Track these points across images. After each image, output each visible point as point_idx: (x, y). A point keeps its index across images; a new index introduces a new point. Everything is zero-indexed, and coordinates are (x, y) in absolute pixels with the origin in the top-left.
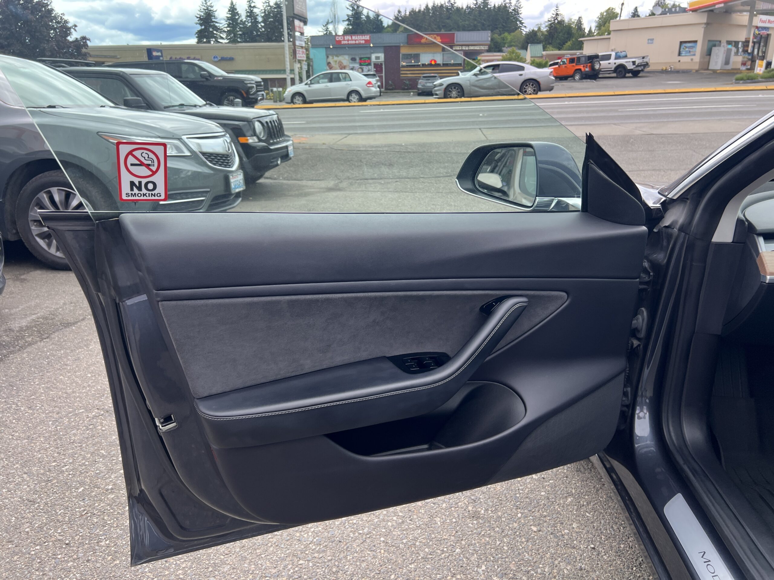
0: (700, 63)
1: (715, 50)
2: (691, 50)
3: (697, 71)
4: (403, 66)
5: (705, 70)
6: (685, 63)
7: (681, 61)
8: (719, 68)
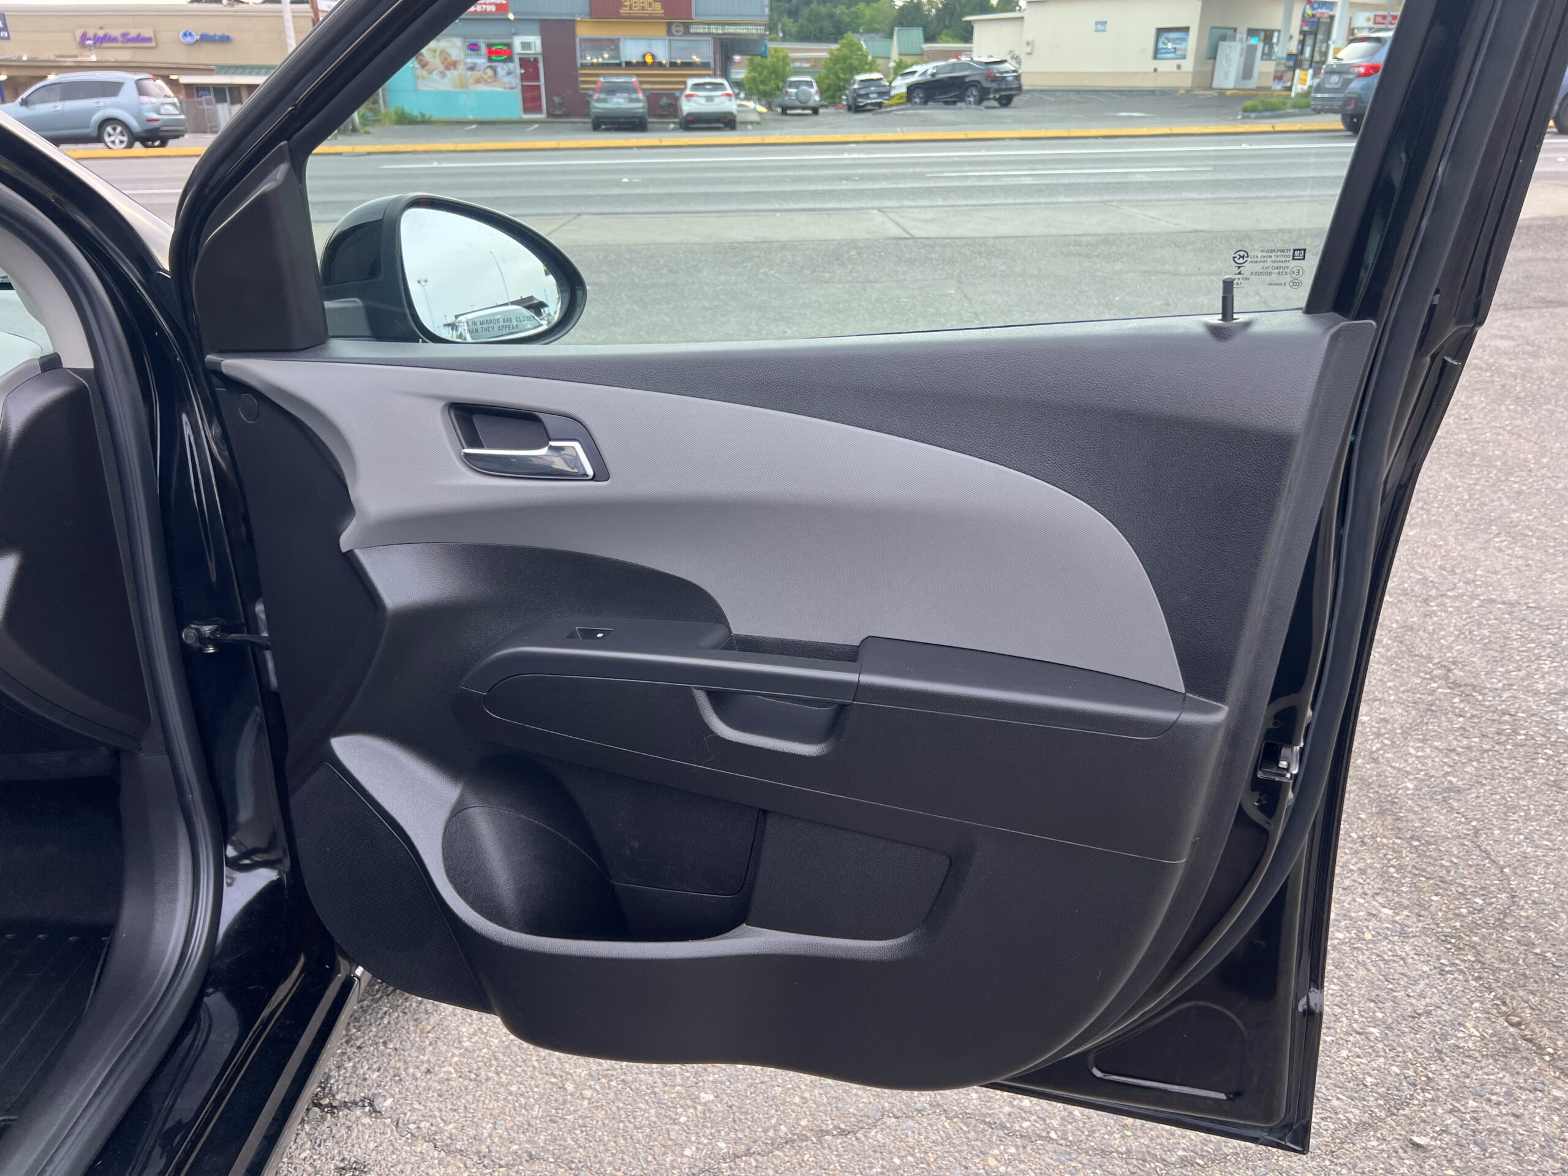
0: (1195, 73)
1: (1224, 47)
2: (1178, 46)
3: (1188, 91)
4: (584, 66)
5: (1205, 89)
6: (1166, 73)
7: (1159, 70)
8: (1231, 86)
